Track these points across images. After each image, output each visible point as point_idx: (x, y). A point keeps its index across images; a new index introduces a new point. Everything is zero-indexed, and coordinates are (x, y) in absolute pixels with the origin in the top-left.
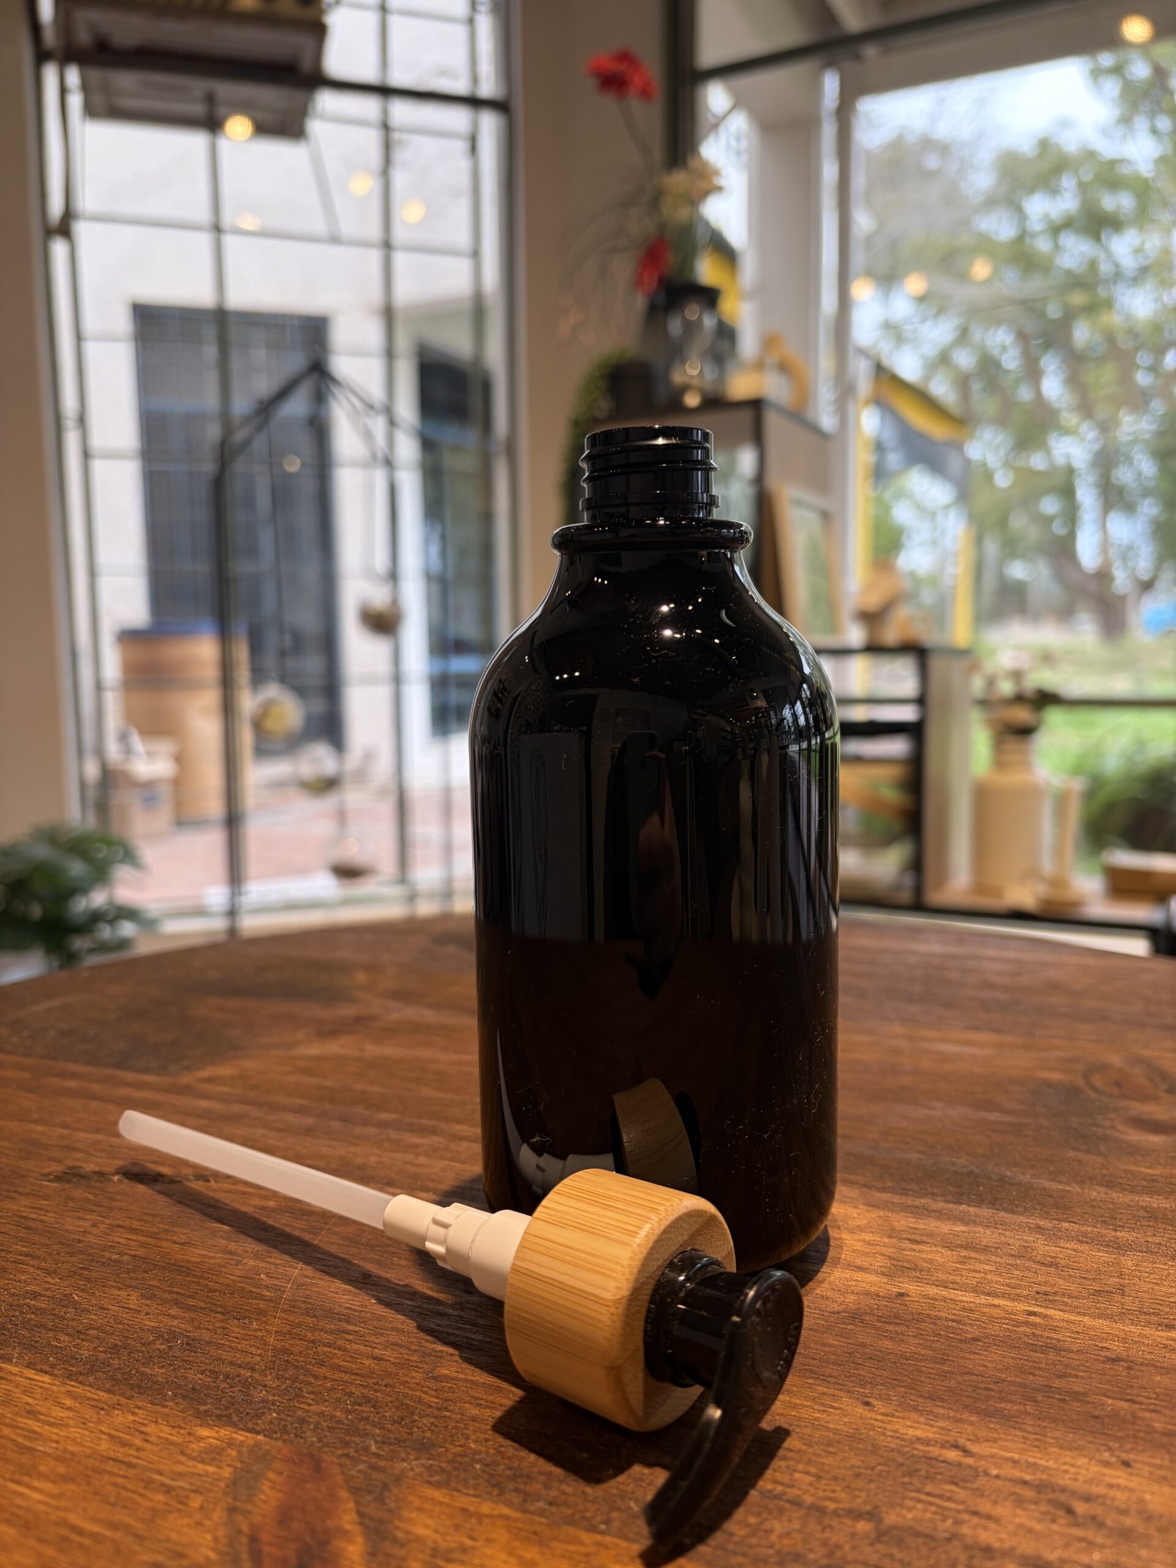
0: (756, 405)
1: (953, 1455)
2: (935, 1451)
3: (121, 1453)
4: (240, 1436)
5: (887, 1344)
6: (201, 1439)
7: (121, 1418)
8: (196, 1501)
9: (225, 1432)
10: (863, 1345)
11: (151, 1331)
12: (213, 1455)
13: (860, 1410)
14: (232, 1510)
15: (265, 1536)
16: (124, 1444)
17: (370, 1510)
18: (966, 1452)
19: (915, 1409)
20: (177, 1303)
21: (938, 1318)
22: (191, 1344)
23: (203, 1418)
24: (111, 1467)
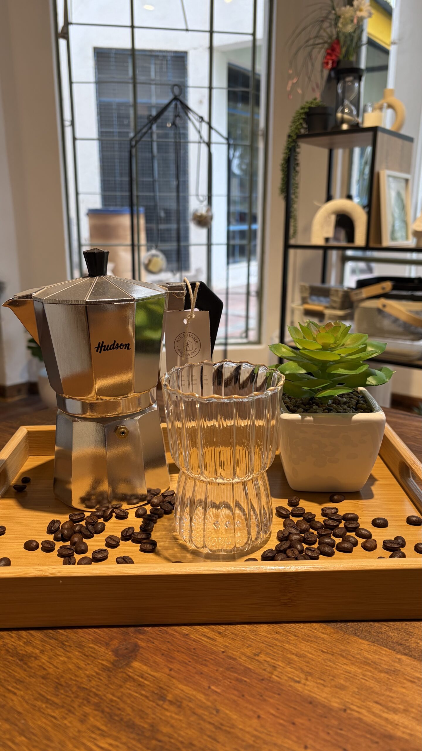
0: (374, 130)
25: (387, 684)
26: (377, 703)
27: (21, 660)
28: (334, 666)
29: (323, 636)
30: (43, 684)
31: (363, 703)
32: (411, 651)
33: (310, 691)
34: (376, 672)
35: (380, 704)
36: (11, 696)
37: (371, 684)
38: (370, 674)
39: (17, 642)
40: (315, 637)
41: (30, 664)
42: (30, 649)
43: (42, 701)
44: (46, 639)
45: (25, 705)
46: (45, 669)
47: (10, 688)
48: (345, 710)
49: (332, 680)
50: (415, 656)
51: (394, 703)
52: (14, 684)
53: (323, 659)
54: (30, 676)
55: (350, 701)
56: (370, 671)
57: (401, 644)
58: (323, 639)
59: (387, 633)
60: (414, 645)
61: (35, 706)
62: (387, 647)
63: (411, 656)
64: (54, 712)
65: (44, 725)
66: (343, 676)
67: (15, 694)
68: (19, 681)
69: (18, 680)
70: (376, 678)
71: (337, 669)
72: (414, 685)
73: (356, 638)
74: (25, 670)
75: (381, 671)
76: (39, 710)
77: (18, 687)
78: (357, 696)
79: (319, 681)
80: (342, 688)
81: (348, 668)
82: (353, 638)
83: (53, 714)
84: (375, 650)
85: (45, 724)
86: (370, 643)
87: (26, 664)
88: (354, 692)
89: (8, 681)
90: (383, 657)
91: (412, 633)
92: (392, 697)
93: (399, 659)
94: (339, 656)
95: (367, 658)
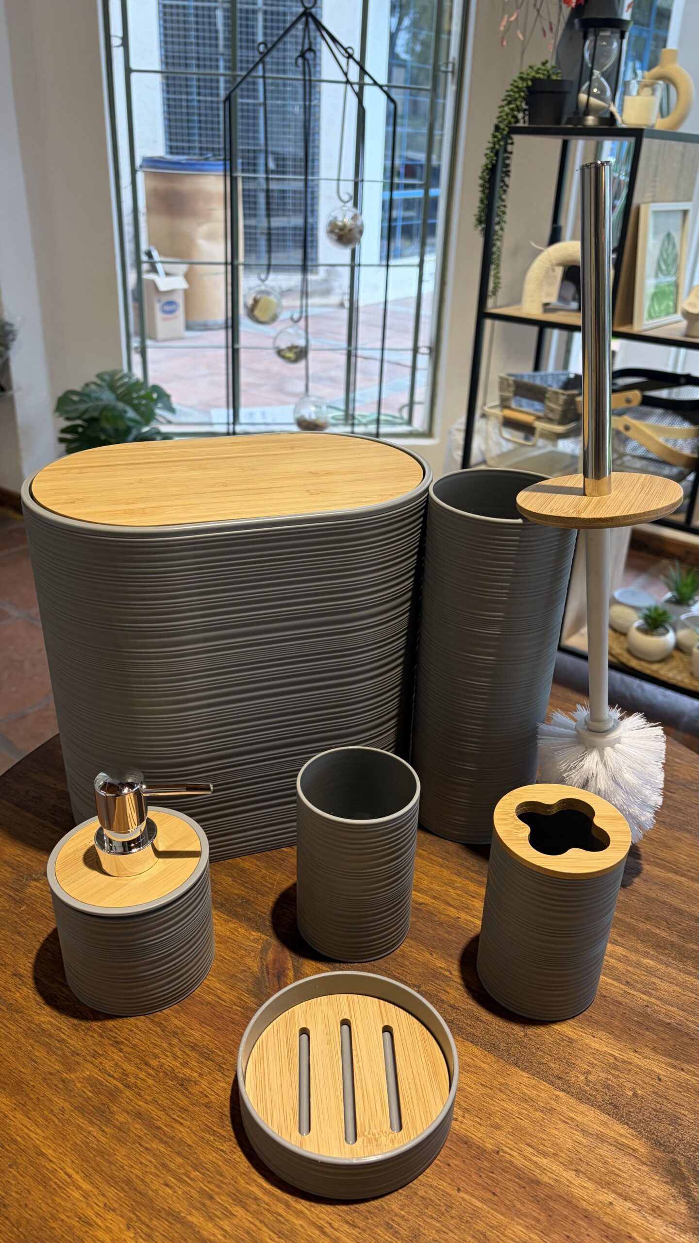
1: (447, 973)
2: (443, 971)
3: (232, 936)
4: (263, 936)
5: (446, 935)
6: (253, 935)
7: (232, 925)
8: (253, 954)
9: (259, 934)
10: (439, 934)
11: (236, 894)
12: (256, 941)
13: (429, 956)
14: (261, 958)
15: (270, 967)
16: (233, 934)
17: (295, 964)
18: (451, 973)
19: (444, 958)
20: (243, 885)
21: (465, 928)
22: (248, 901)
23: (252, 927)
24: (230, 940)
25: (541, 1124)
26: (528, 1145)
27: (182, 1085)
28: (492, 1102)
29: (483, 1065)
30: (207, 1113)
31: (515, 1145)
32: (569, 1087)
33: (466, 1130)
34: (532, 1110)
35: (532, 1147)
36: (177, 1126)
37: (525, 1123)
38: (525, 1112)
39: (174, 1063)
40: (476, 1067)
41: (190, 1090)
42: (187, 1071)
43: (209, 1133)
44: (203, 1060)
45: (194, 1137)
46: (207, 1097)
47: (175, 1117)
48: (498, 1152)
49: (489, 1118)
50: (573, 1093)
51: (545, 1146)
52: (179, 1113)
53: (481, 1094)
54: (193, 1104)
55: (503, 1142)
56: (526, 1109)
57: (560, 1078)
58: (484, 1070)
59: (549, 1064)
60: (573, 1079)
61: (203, 1138)
62: (546, 1082)
63: (568, 1093)
64: (222, 1145)
65: (214, 1159)
66: (499, 1113)
67: (181, 1124)
68: (184, 1110)
69: (182, 1108)
70: (531, 1118)
71: (495, 1106)
72: (567, 1126)
73: (517, 1069)
74: (187, 1097)
75: (536, 1110)
76: (208, 1142)
77: (183, 1116)
78: (511, 1137)
79: (476, 1119)
80: (498, 1127)
81: (505, 1105)
82: (514, 1069)
83: (221, 1148)
84: (535, 1085)
85: (216, 1158)
86: (530, 1076)
87: (187, 1089)
88: (508, 1133)
89: (172, 1109)
90: (541, 1092)
91: (574, 1064)
92: (544, 1140)
93: (557, 1096)
94: (497, 1091)
95: (525, 1094)
